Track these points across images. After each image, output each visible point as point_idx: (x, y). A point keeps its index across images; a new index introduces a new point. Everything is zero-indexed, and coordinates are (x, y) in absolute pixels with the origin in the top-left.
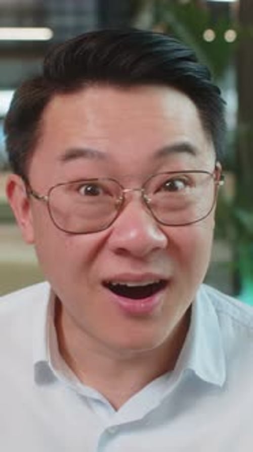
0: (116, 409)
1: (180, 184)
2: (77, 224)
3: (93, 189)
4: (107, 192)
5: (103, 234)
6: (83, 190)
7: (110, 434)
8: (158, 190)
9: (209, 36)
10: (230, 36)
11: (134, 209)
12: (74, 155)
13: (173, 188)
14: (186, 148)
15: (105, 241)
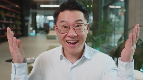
0: (73, 64)
1: (80, 26)
2: (63, 32)
3: (65, 27)
4: (68, 27)
5: (66, 34)
6: (64, 27)
7: (72, 68)
8: (76, 27)
9: (88, 6)
10: (91, 6)
11: (72, 30)
12: (62, 22)
13: (79, 27)
14: (81, 20)
15: (67, 35)
